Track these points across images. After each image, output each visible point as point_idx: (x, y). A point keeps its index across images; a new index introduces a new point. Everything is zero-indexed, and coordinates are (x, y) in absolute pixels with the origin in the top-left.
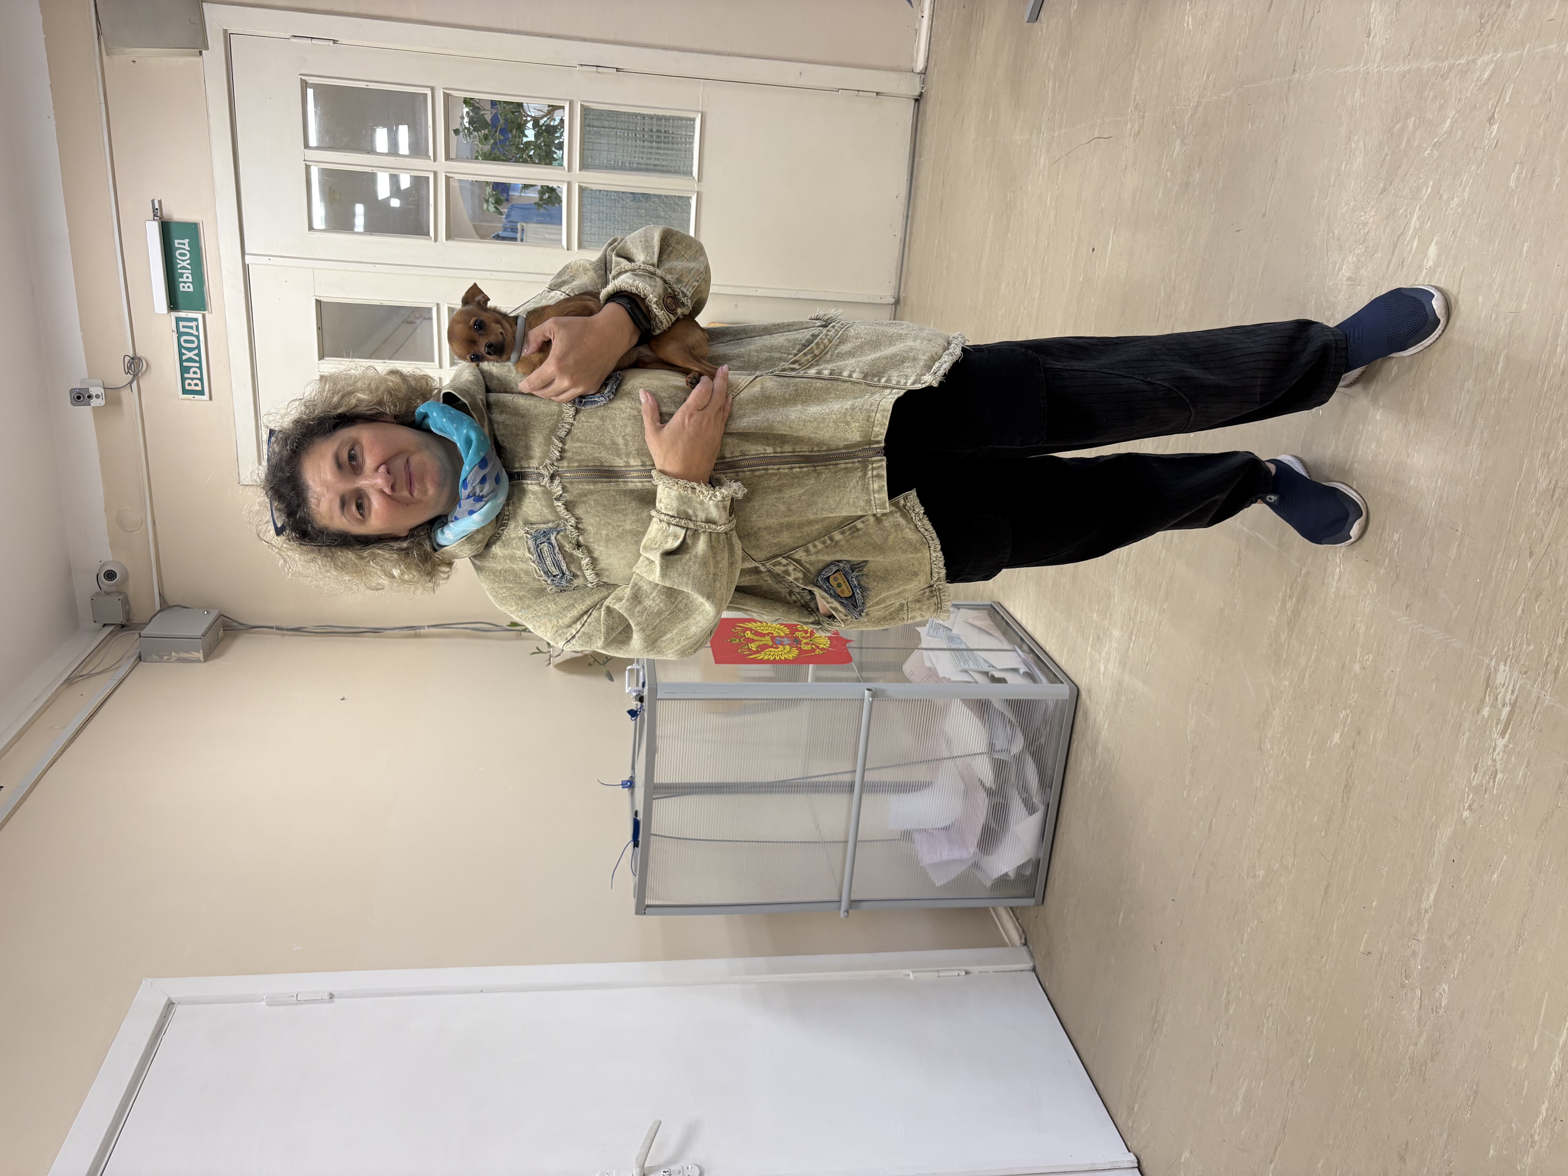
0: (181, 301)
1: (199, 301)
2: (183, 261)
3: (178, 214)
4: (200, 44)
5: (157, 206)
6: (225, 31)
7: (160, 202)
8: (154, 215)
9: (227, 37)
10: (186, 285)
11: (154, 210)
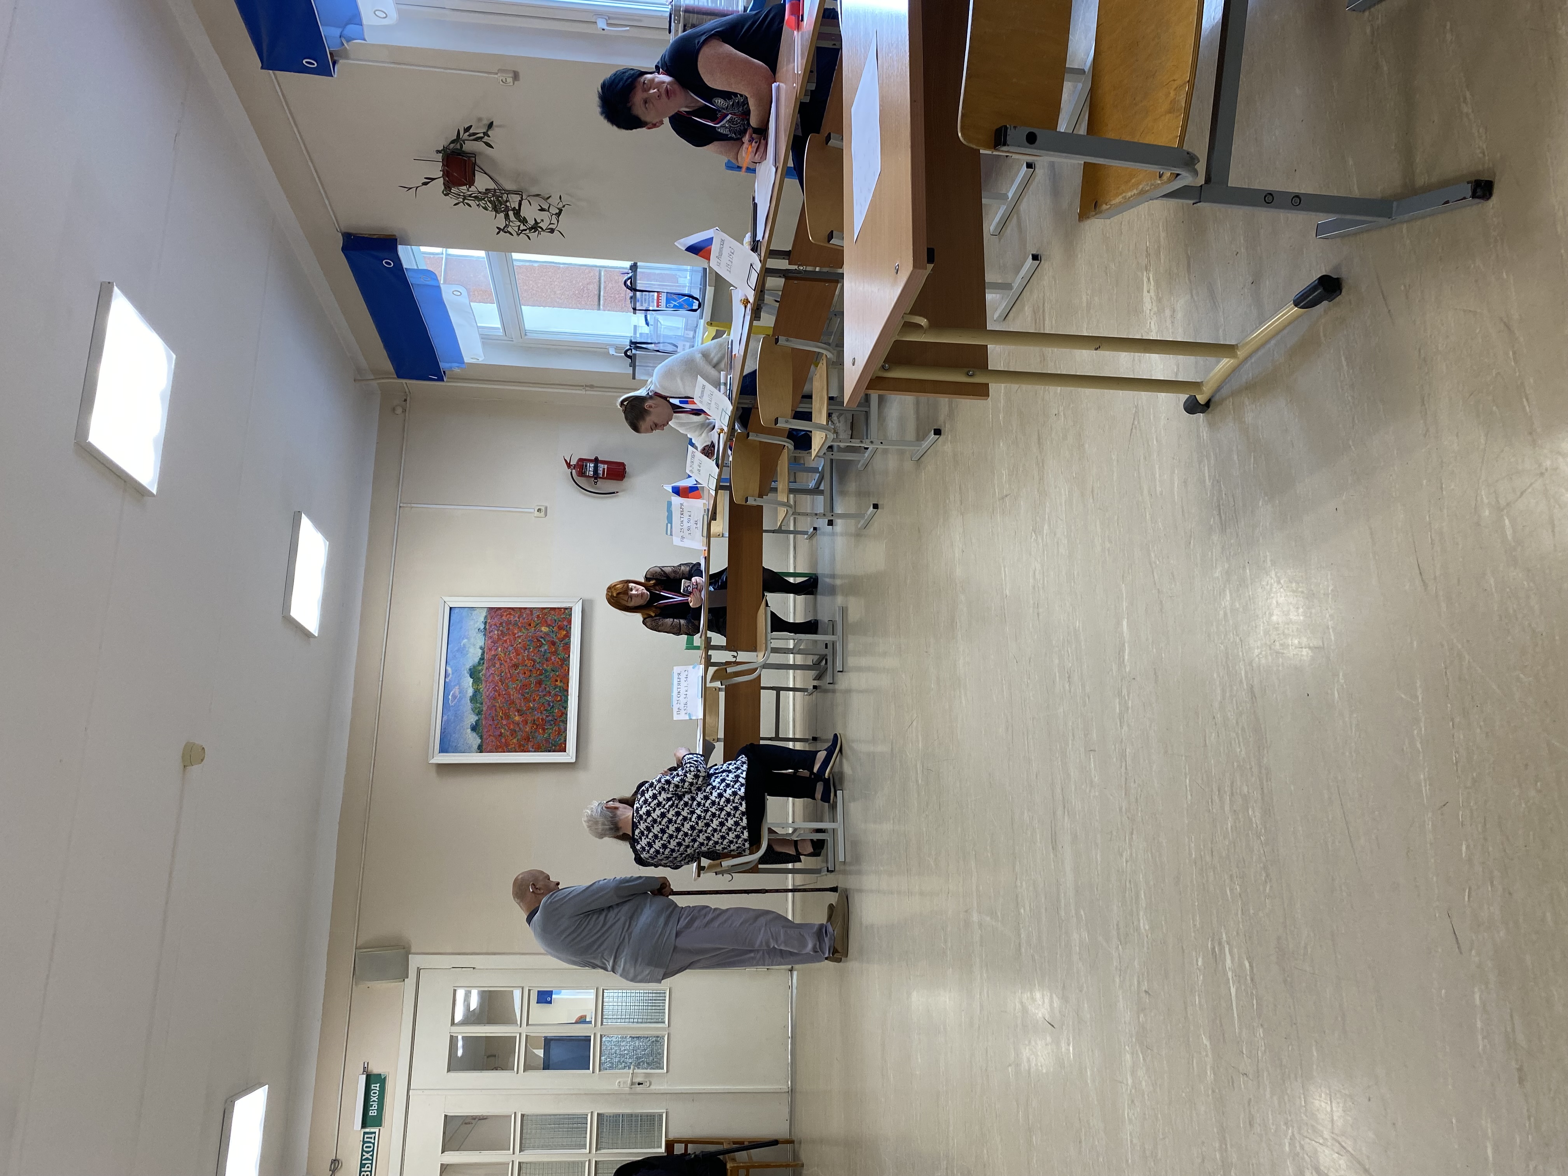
0: (368, 1121)
1: (378, 1121)
2: (374, 1097)
3: (375, 1069)
4: (405, 976)
5: (366, 1066)
6: (418, 968)
7: (368, 1063)
8: (364, 1071)
9: (419, 970)
10: (373, 1113)
11: (364, 1068)
